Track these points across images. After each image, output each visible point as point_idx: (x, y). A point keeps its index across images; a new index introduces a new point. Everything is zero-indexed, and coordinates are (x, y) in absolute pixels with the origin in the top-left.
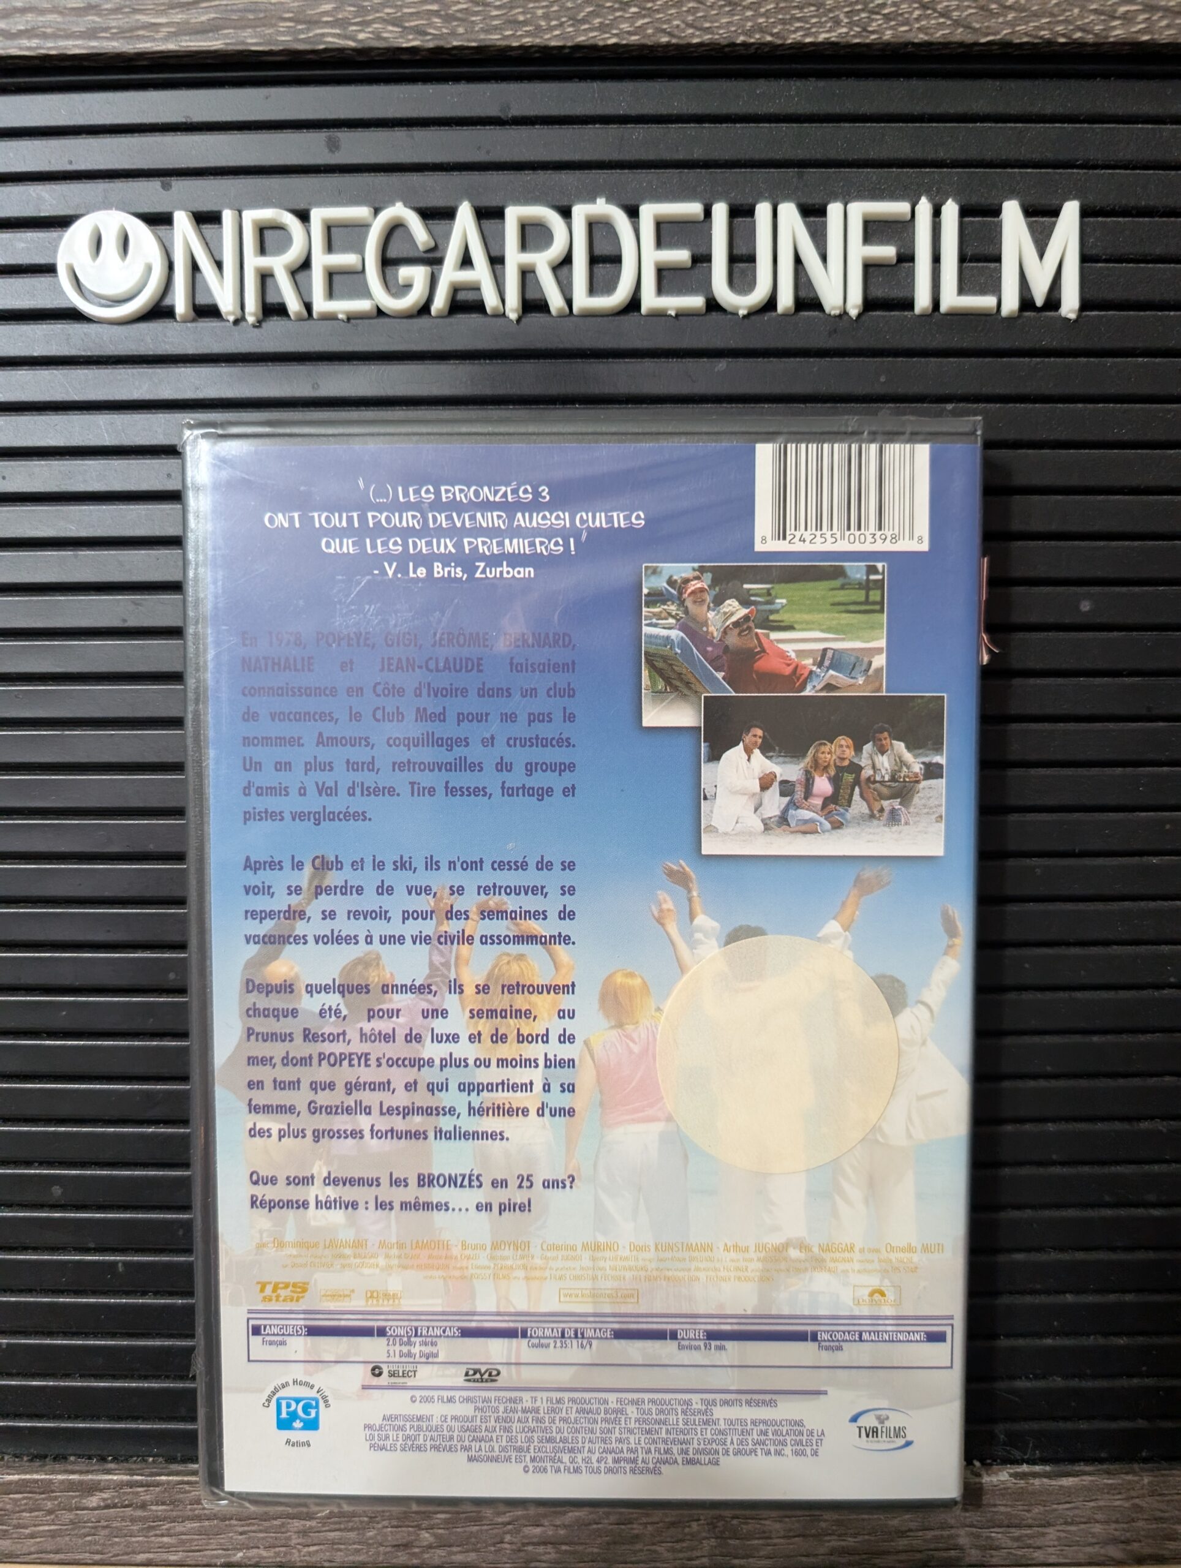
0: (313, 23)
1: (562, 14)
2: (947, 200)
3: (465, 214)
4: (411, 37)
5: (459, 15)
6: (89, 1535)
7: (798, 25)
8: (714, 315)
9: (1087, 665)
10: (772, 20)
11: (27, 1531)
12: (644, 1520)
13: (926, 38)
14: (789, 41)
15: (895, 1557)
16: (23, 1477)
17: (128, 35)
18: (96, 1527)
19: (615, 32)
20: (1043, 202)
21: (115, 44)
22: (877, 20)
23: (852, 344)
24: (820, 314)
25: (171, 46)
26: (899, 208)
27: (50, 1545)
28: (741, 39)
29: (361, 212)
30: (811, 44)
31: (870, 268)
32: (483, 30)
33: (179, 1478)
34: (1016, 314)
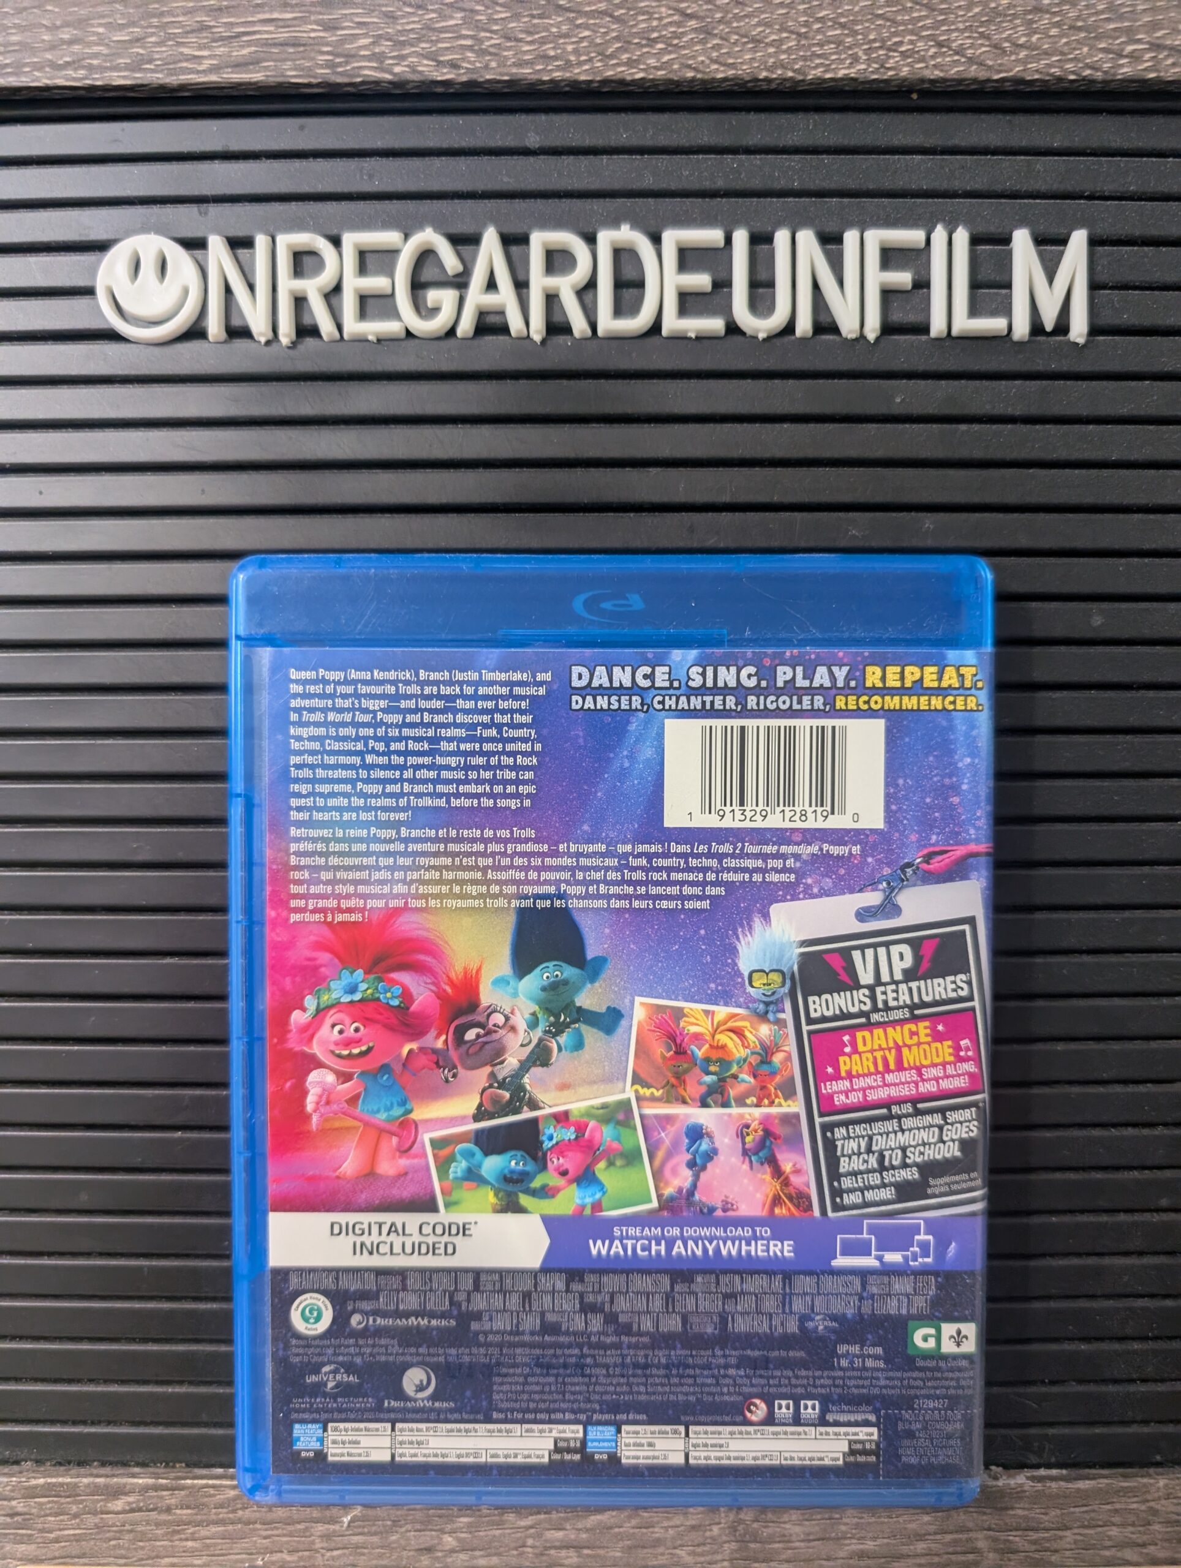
0: (350, 57)
1: (591, 49)
2: (958, 227)
3: (491, 239)
4: (445, 71)
5: (492, 50)
6: (115, 1539)
7: (818, 61)
8: (738, 339)
9: (1096, 677)
10: (794, 57)
11: (52, 1536)
12: (666, 1524)
13: (941, 75)
14: (810, 77)
15: (914, 1561)
16: (49, 1480)
17: (171, 66)
18: (120, 1532)
19: (642, 67)
20: (1052, 231)
21: (160, 76)
22: (894, 57)
23: (870, 366)
24: (837, 338)
25: (213, 78)
26: (913, 236)
27: (75, 1549)
28: (763, 74)
29: (392, 237)
30: (832, 79)
31: (888, 294)
32: (514, 65)
33: (204, 1482)
34: (1026, 338)
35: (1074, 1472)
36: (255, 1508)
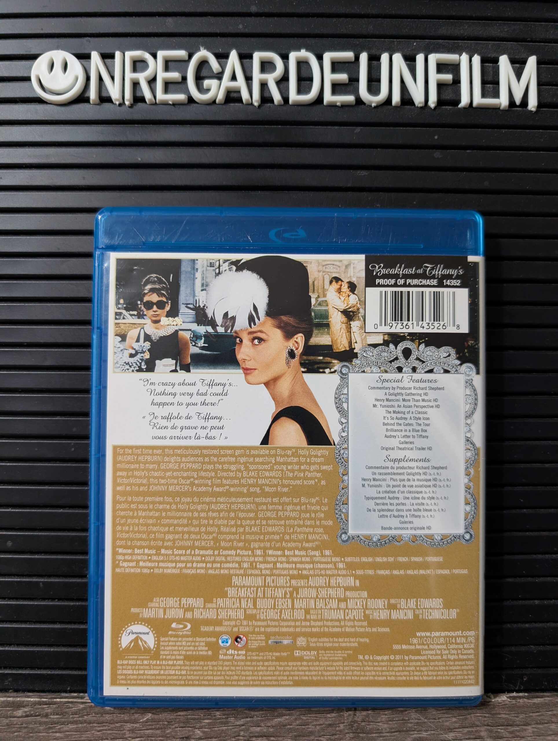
2: (475, 55)
3: (234, 55)
8: (359, 106)
20: (519, 56)
24: (413, 107)
26: (452, 57)
29: (181, 54)
33: (66, 700)
34: (507, 108)
35: (531, 694)
36: (94, 715)
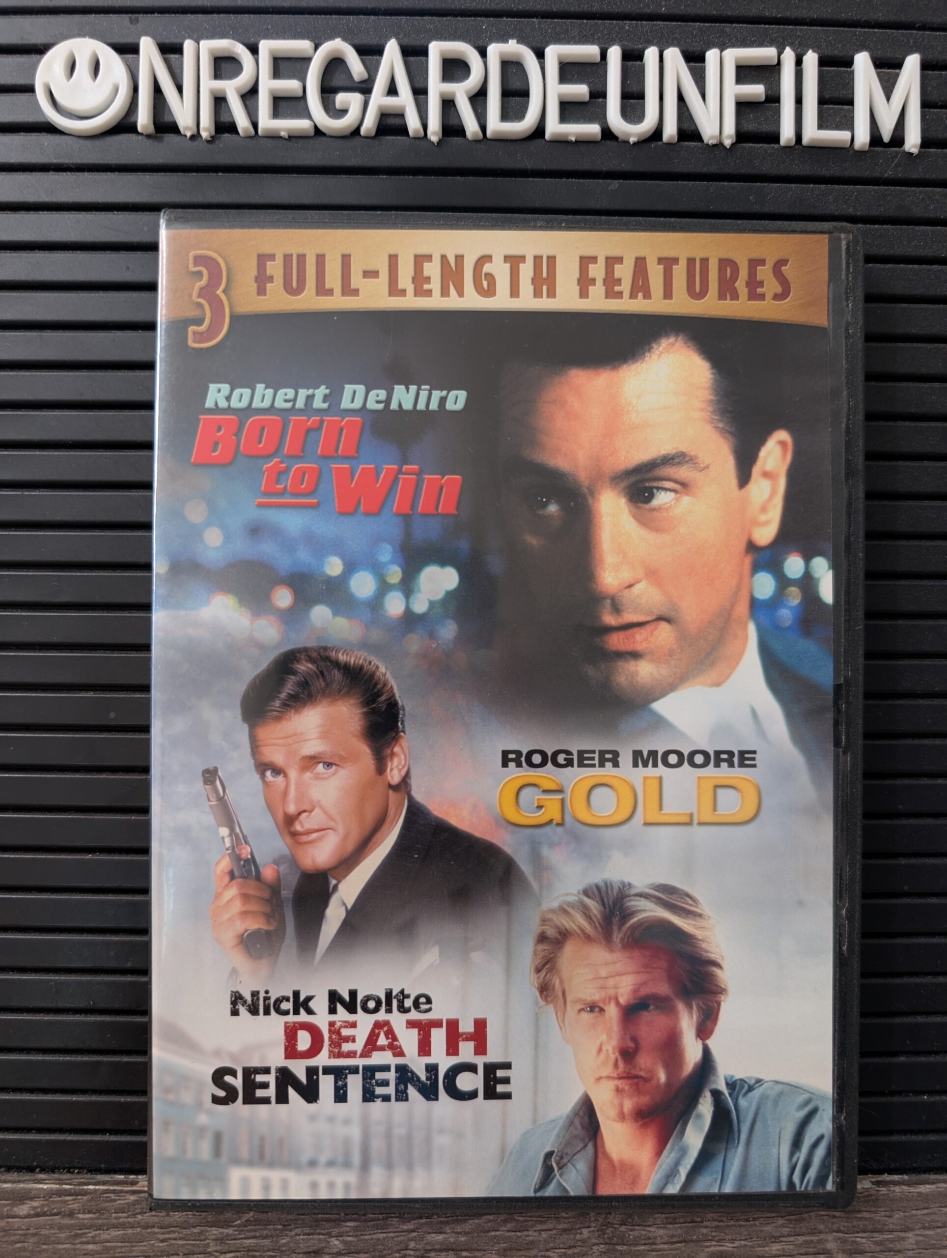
2: (807, 51)
3: (392, 49)
8: (608, 142)
12: (539, 1228)
20: (888, 55)
23: (728, 170)
24: (699, 144)
26: (765, 53)
29: (302, 46)
31: (743, 106)
33: (105, 1187)
34: (867, 148)
35: (915, 1177)
